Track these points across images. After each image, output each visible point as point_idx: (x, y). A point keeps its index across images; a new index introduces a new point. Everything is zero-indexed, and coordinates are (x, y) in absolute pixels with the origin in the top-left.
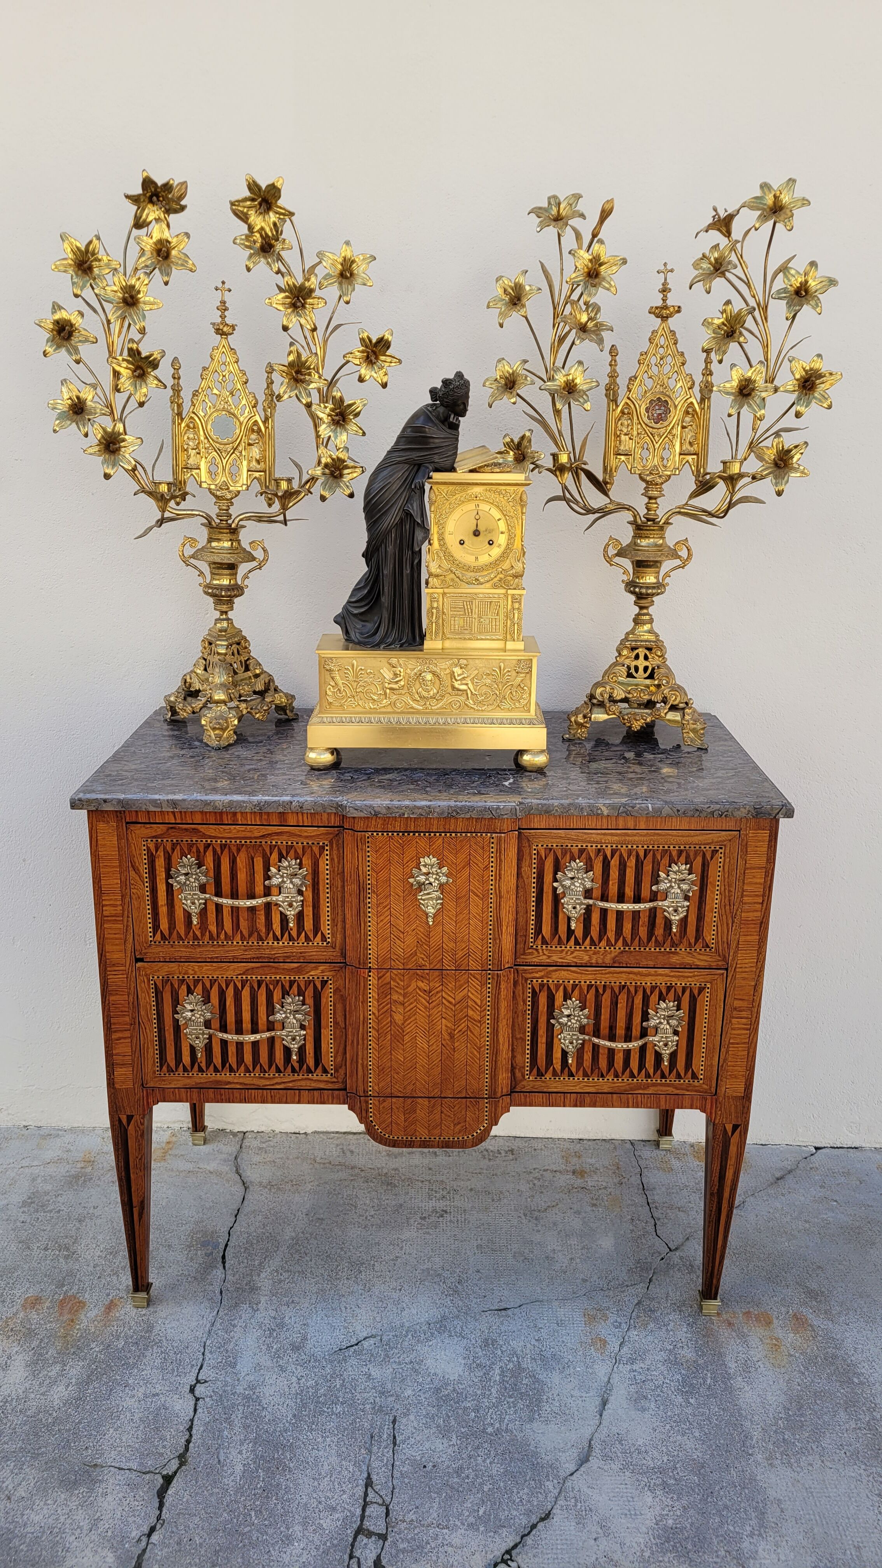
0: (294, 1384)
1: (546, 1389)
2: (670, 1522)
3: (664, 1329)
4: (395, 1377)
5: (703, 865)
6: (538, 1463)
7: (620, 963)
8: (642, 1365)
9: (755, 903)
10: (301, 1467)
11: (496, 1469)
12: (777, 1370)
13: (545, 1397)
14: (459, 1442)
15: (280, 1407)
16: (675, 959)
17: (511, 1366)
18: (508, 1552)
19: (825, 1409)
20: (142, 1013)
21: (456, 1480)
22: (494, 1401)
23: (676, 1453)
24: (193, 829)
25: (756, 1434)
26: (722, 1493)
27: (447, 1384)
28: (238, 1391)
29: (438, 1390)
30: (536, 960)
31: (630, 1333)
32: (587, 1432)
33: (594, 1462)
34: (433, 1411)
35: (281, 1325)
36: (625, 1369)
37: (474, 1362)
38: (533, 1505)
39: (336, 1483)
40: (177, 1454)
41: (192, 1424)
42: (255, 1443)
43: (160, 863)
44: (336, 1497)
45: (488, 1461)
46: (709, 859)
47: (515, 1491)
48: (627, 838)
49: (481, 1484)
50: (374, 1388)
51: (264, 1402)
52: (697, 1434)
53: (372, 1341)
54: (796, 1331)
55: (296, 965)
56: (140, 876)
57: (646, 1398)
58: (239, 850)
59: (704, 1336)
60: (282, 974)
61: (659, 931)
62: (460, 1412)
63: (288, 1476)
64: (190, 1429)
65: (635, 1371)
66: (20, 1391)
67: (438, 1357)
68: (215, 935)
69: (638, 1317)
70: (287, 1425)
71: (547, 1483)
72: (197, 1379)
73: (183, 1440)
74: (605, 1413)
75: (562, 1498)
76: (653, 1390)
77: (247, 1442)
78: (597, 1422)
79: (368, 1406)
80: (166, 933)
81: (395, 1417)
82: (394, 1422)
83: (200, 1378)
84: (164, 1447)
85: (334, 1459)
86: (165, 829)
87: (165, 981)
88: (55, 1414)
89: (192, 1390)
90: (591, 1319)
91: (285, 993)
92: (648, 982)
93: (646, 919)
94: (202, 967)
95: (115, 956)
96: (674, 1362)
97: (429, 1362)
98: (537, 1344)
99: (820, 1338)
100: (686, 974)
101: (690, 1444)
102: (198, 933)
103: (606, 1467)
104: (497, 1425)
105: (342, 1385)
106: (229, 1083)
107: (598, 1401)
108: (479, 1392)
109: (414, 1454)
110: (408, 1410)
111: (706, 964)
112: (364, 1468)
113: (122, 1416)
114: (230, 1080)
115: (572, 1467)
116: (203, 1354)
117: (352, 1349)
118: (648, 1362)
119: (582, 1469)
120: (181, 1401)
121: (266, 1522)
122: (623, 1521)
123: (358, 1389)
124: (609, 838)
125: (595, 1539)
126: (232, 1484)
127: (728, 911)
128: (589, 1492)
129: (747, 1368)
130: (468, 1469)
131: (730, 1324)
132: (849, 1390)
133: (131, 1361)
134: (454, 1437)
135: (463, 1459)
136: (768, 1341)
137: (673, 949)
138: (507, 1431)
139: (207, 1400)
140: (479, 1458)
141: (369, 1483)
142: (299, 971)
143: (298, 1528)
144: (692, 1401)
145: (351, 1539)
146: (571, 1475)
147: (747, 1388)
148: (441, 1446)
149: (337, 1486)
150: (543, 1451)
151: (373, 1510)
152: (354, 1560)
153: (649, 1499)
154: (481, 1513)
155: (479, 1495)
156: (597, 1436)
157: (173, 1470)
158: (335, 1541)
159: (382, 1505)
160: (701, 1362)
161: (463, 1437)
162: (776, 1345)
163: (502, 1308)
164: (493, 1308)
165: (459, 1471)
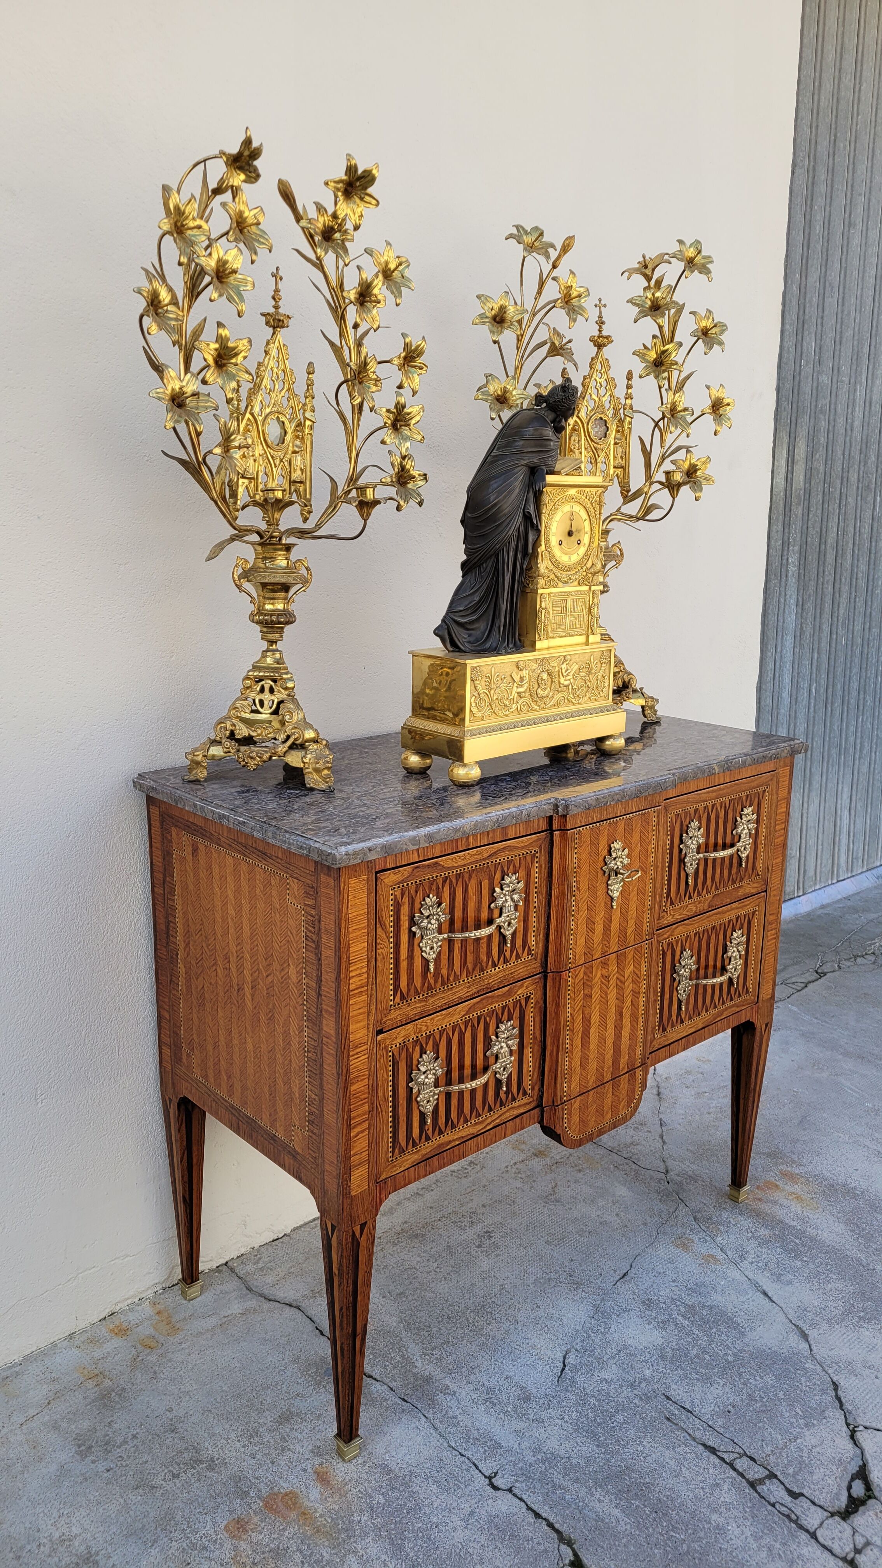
0: (564, 1425)
1: (723, 1309)
3: (731, 1225)
4: (624, 1369)
5: (758, 805)
6: (785, 1358)
7: (712, 907)
8: (751, 1256)
9: (781, 830)
10: (656, 1476)
11: (770, 1380)
12: (818, 1211)
13: (730, 1314)
14: (724, 1380)
15: (579, 1448)
16: (741, 892)
17: (682, 1309)
18: (849, 1425)
20: (380, 1094)
21: (758, 1405)
22: (706, 1338)
23: (841, 1296)
24: (436, 863)
25: (860, 1256)
27: (663, 1349)
28: (531, 1461)
29: (663, 1357)
30: (666, 922)
31: (717, 1241)
32: (782, 1318)
33: (812, 1333)
34: (680, 1372)
35: (490, 1391)
36: (746, 1265)
37: (657, 1322)
38: (819, 1385)
39: (694, 1468)
40: (556, 1541)
41: (533, 1511)
42: (601, 1486)
43: (405, 911)
44: (706, 1476)
45: (758, 1379)
46: (761, 798)
47: (798, 1384)
48: (720, 793)
49: (775, 1396)
50: (621, 1386)
51: (562, 1453)
52: (835, 1277)
53: (572, 1355)
54: (795, 1183)
55: (506, 988)
56: (386, 932)
57: (781, 1274)
58: (470, 877)
60: (497, 1002)
61: (735, 871)
62: (697, 1360)
63: (657, 1489)
64: (537, 1515)
65: (753, 1262)
67: (631, 1335)
68: (446, 980)
69: (707, 1227)
70: (602, 1456)
71: (807, 1366)
72: (486, 1477)
73: (546, 1527)
74: (774, 1299)
75: (826, 1368)
76: (778, 1267)
77: (593, 1489)
78: (778, 1308)
79: (636, 1401)
80: (405, 991)
81: (664, 1394)
82: (668, 1398)
83: (487, 1474)
84: (539, 1544)
85: (668, 1453)
86: (410, 870)
87: (404, 1046)
89: (496, 1488)
90: (684, 1247)
91: (499, 1021)
92: (725, 918)
93: (729, 863)
94: (433, 1019)
95: (358, 1036)
96: (764, 1242)
97: (630, 1342)
98: (676, 1284)
99: (811, 1179)
100: (746, 903)
101: (840, 1286)
102: (432, 982)
103: (821, 1331)
104: (730, 1352)
105: (598, 1400)
106: (450, 1142)
107: (760, 1295)
108: (689, 1340)
109: (711, 1409)
110: (664, 1384)
111: (756, 890)
112: (694, 1443)
113: (471, 1550)
114: (451, 1139)
115: (806, 1346)
116: (462, 1455)
117: (567, 1371)
118: (752, 1252)
119: (812, 1342)
120: (498, 1502)
121: (690, 1531)
122: (873, 1357)
123: (612, 1395)
124: (710, 795)
126: (628, 1527)
127: (769, 840)
128: (833, 1352)
129: (803, 1220)
130: (754, 1392)
131: (760, 1200)
132: (862, 1200)
133: (409, 1504)
134: (717, 1379)
135: (742, 1389)
136: (790, 1198)
137: (741, 884)
138: (740, 1351)
139: (518, 1485)
140: (751, 1381)
141: (713, 1451)
142: (509, 994)
143: (714, 1517)
144: (805, 1259)
145: (756, 1495)
146: (811, 1350)
147: (820, 1232)
148: (718, 1391)
149: (697, 1469)
150: (776, 1348)
151: (741, 1464)
152: (777, 1506)
153: (867, 1333)
154: (800, 1413)
155: (784, 1404)
156: (790, 1317)
157: (571, 1554)
158: (749, 1504)
159: (741, 1457)
160: (777, 1232)
161: (722, 1375)
162: (796, 1198)
163: (622, 1274)
164: (617, 1278)
165: (751, 1398)
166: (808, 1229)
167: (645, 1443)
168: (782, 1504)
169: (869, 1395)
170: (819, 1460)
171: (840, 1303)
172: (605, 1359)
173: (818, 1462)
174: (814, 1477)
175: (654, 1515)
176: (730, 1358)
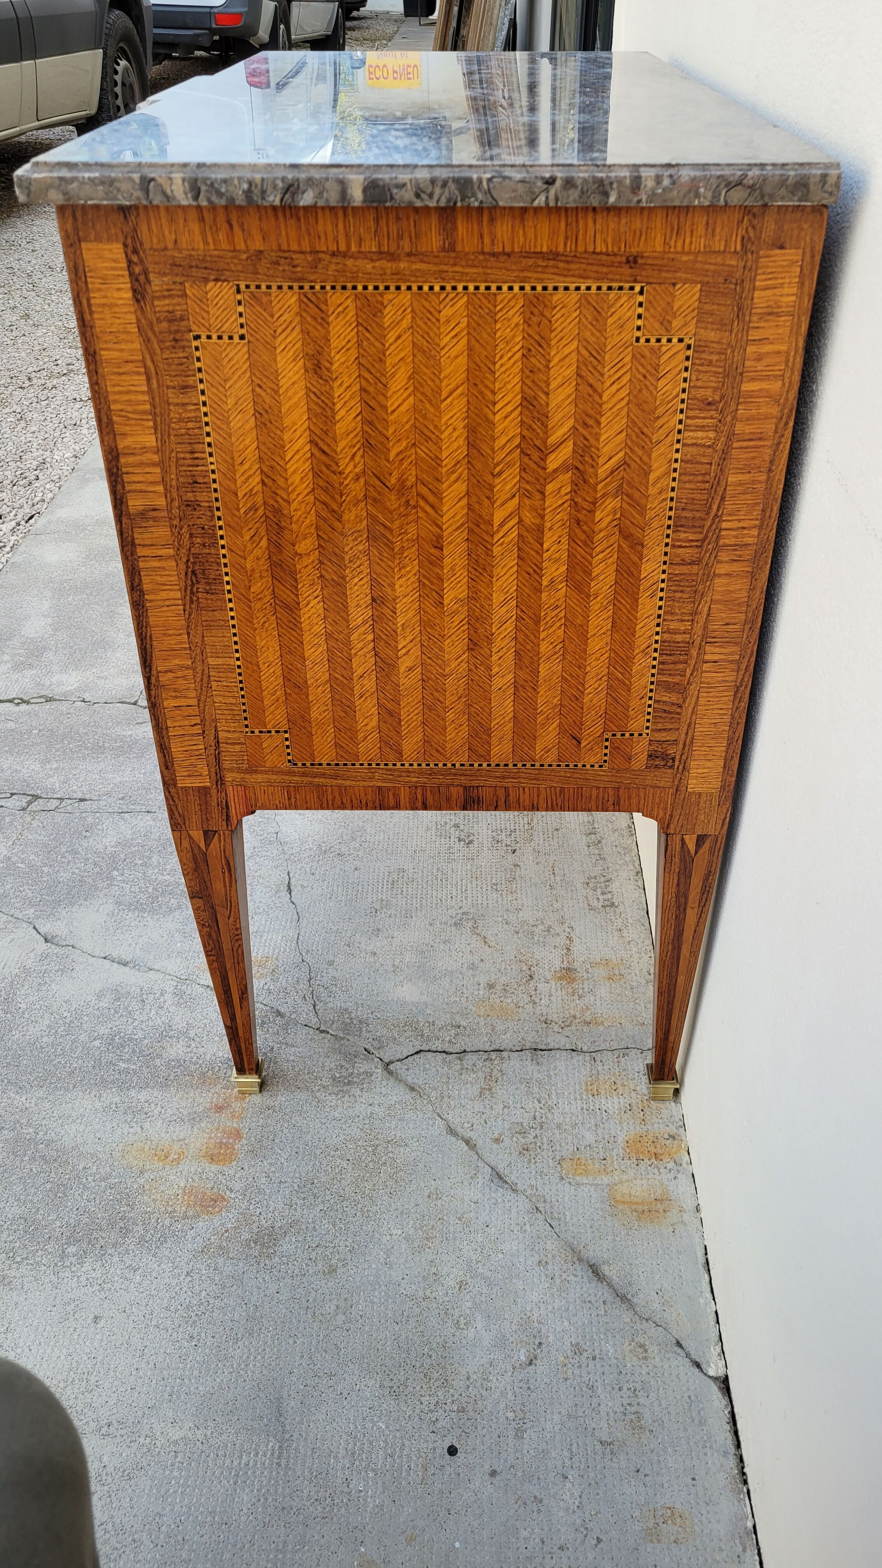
1: (157, 917)
6: (60, 905)
8: (169, 1002)
11: (64, 876)
12: (120, 1148)
13: (145, 915)
14: (108, 852)
19: (33, 1190)
21: (64, 850)
22: (152, 877)
23: (26, 1016)
25: (20, 1100)
32: (87, 944)
33: (42, 946)
34: (155, 836)
36: (168, 986)
38: (12, 900)
39: (91, 782)
44: (77, 783)
45: (76, 871)
47: (34, 888)
49: (51, 866)
52: (45, 1040)
54: (189, 1191)
57: (118, 999)
59: (203, 1074)
62: (147, 854)
63: (110, 757)
65: (160, 994)
71: (32, 910)
74: (106, 962)
75: (10, 919)
76: (126, 1008)
78: (97, 954)
81: (155, 812)
82: (148, 811)
85: (119, 780)
90: (261, 963)
96: (165, 1034)
99: (167, 1222)
101: (34, 1031)
103: (33, 954)
104: (119, 878)
107: (128, 957)
109: (105, 824)
112: (103, 797)
115: (43, 930)
118: (172, 1009)
119: (38, 937)
126: (115, 731)
129: (133, 1111)
131: (219, 1109)
132: (57, 1233)
134: (115, 849)
135: (86, 855)
140: (83, 865)
141: (82, 800)
144: (97, 1043)
145: (31, 793)
146: (34, 928)
147: (98, 1104)
148: (109, 840)
149: (88, 782)
150: (74, 910)
151: (53, 804)
155: (39, 864)
156: (78, 952)
158: (33, 785)
159: (57, 807)
160: (158, 1062)
161: (114, 856)
162: (166, 1157)
163: (292, 887)
164: (292, 881)
165: (74, 852)
166: (117, 1099)
167: (142, 775)
168: (5, 798)
171: (23, 1006)
176: (115, 873)
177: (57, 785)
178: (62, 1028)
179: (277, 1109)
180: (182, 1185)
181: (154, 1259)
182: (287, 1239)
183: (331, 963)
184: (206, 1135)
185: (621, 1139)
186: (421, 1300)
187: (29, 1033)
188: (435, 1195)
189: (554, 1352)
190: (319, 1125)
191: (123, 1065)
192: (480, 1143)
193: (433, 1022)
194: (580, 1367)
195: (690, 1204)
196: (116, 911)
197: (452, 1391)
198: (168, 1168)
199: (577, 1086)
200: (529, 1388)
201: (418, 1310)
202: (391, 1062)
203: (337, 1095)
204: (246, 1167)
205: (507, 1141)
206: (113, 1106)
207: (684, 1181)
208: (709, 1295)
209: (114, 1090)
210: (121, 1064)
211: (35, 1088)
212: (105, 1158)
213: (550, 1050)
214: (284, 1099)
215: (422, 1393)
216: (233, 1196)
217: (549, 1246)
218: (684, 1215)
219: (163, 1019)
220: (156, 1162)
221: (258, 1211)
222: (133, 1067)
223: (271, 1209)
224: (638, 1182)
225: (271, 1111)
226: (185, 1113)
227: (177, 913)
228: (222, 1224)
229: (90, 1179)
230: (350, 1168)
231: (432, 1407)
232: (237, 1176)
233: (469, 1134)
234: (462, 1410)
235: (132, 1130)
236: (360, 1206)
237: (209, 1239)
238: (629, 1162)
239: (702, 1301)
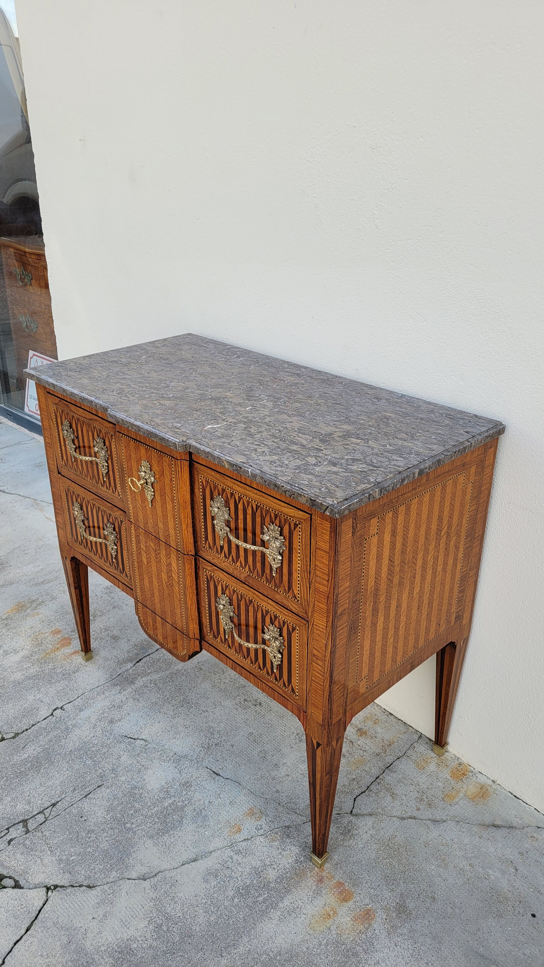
0: (89, 738)
1: (178, 829)
2: (135, 946)
3: (280, 850)
4: (127, 767)
5: (290, 532)
6: (124, 860)
7: (249, 583)
8: (240, 859)
9: (323, 579)
10: (43, 775)
11: (104, 845)
12: (308, 929)
13: (172, 832)
14: (109, 819)
15: (71, 743)
16: (278, 597)
17: (180, 804)
18: (56, 887)
20: (63, 504)
21: (84, 834)
22: (149, 814)
23: (188, 917)
25: (241, 949)
26: (178, 959)
27: (142, 788)
28: (68, 723)
29: (135, 788)
30: (207, 558)
31: (258, 838)
32: (165, 866)
33: (146, 884)
34: (120, 795)
35: (120, 707)
36: (229, 852)
37: (168, 788)
38: (94, 876)
39: (44, 793)
40: (15, 733)
41: (37, 724)
42: (44, 750)
43: (59, 420)
44: (37, 799)
45: (107, 839)
46: (293, 529)
47: (97, 862)
48: (246, 491)
50: (114, 765)
51: (70, 735)
52: (212, 919)
53: (142, 742)
54: (355, 919)
55: (110, 505)
56: (54, 425)
57: (216, 876)
58: (83, 425)
59: (295, 874)
60: (106, 508)
61: (267, 571)
62: (130, 806)
63: (35, 774)
64: (33, 725)
65: (232, 858)
66: (8, 666)
67: (156, 773)
69: (277, 833)
70: (64, 752)
71: (114, 873)
72: (62, 706)
73: (25, 728)
74: (186, 866)
75: (109, 885)
76: (225, 876)
77: (42, 747)
78: (176, 866)
79: (100, 771)
81: (103, 784)
82: (99, 786)
83: (64, 707)
84: (17, 725)
85: (58, 782)
86: (58, 400)
87: (68, 490)
88: (5, 683)
89: (55, 709)
90: (251, 813)
91: (108, 520)
92: (264, 605)
93: (260, 558)
94: (79, 488)
95: (52, 467)
96: (257, 872)
97: (150, 771)
98: (207, 803)
99: (364, 937)
100: (284, 612)
101: (201, 920)
103: (147, 891)
104: (134, 826)
105: (105, 753)
107: (193, 856)
108: (149, 804)
109: (86, 808)
110: (112, 786)
111: (296, 611)
112: (63, 796)
113: (22, 701)
115: (134, 876)
116: (78, 697)
117: (130, 740)
118: (245, 860)
119: (137, 881)
120: (46, 711)
122: (117, 923)
123: (108, 760)
124: (236, 486)
125: (93, 918)
126: (15, 760)
127: (306, 576)
128: (124, 894)
129: (292, 911)
130: (95, 834)
131: (321, 881)
133: (53, 680)
134: (110, 815)
135: (100, 828)
136: (328, 909)
137: (276, 589)
138: (134, 832)
139: (54, 718)
140: (105, 834)
141: (54, 805)
142: (112, 509)
143: (9, 799)
144: (236, 900)
145: (17, 821)
146: (129, 879)
147: (274, 922)
148: (100, 813)
149: (43, 795)
150: (135, 856)
151: (41, 818)
152: (7, 831)
153: (142, 925)
154: (72, 858)
155: (82, 850)
156: (167, 872)
157: (8, 737)
158: (12, 817)
159: (45, 818)
160: (272, 885)
161: (114, 818)
162: (329, 915)
163: (217, 772)
164: (213, 769)
165: (90, 831)
166: (279, 913)
167: (68, 772)
168: (6, 834)
169: (78, 907)
170: (31, 860)
171: (179, 914)
172: (137, 758)
173: (29, 859)
174: (19, 855)
175: (19, 771)
176: (128, 825)
177: (27, 807)
178: (212, 908)
179: (340, 862)
180: (349, 919)
181: (378, 953)
182: (407, 902)
183: (277, 791)
184: (331, 895)
185: (448, 777)
186: (468, 881)
187: (201, 923)
188: (426, 845)
189: (517, 861)
190: (361, 855)
191: (261, 899)
192: (415, 815)
193: (344, 784)
194: (528, 858)
195: (490, 782)
196: (156, 841)
197: (511, 899)
198: (336, 918)
199: (415, 770)
200: (526, 878)
201: (472, 885)
202: (352, 811)
203: (351, 839)
204: (360, 892)
205: (421, 807)
206: (281, 917)
207: (479, 776)
208: (527, 806)
209: (272, 911)
210: (259, 899)
211: (240, 940)
212: (308, 937)
213: (392, 764)
214: (337, 857)
215: (506, 908)
216: (371, 906)
217: (476, 830)
218: (493, 787)
219: (248, 867)
220: (328, 921)
221: (386, 902)
222: (266, 896)
223: (388, 898)
224: (470, 787)
225: (339, 865)
226: (311, 894)
227: (185, 821)
228: (382, 919)
229: (315, 950)
230: (391, 860)
231: (513, 909)
232: (362, 898)
233: (408, 815)
234: (520, 902)
235: (302, 918)
236: (411, 870)
237: (385, 928)
238: (460, 783)
239: (528, 809)
